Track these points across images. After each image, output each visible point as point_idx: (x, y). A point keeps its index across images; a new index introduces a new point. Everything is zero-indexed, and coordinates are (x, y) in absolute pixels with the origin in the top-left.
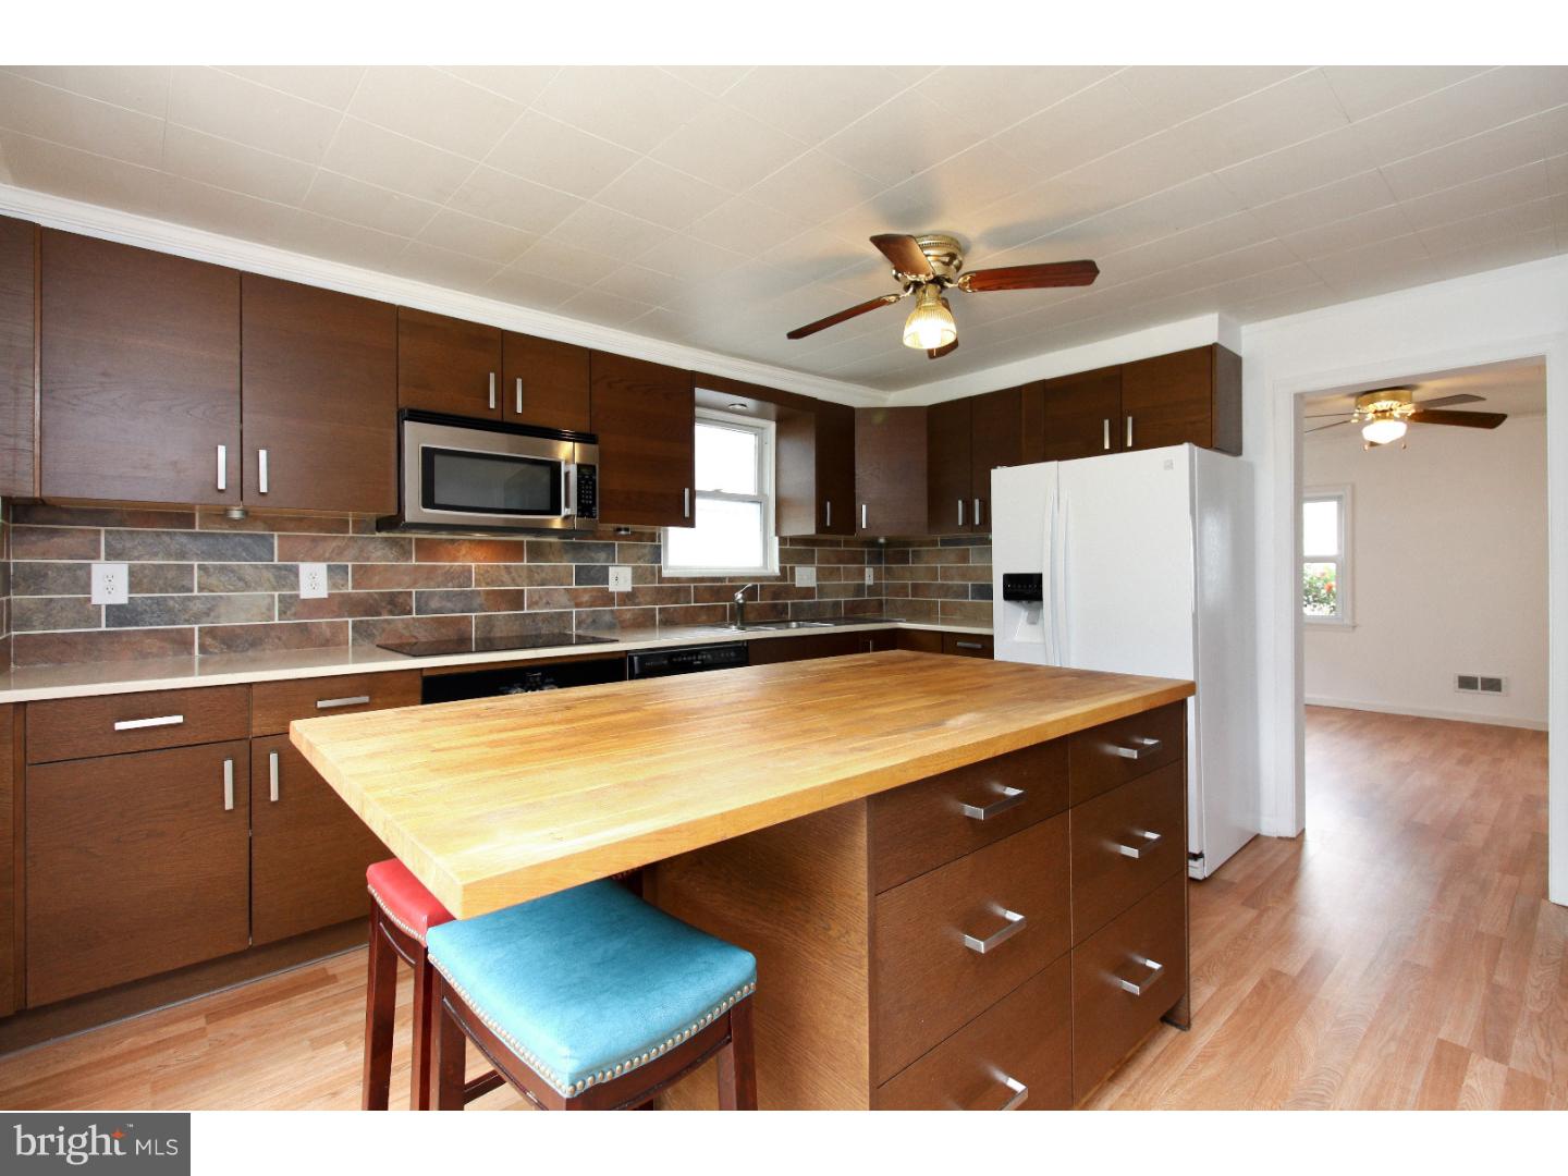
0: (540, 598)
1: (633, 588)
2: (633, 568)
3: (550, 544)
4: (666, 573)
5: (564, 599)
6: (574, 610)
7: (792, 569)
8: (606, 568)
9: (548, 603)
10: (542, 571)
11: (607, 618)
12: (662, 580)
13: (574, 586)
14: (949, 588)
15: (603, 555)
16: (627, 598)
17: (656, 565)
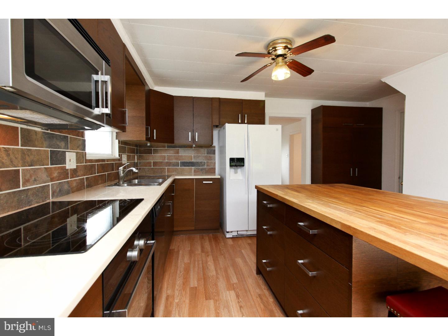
0: (31, 176)
1: (77, 166)
2: (77, 153)
3: (36, 132)
4: (88, 157)
5: (44, 176)
6: (50, 183)
7: (121, 155)
8: (65, 152)
9: (35, 180)
10: (31, 154)
11: (66, 187)
12: (87, 161)
13: (50, 166)
14: (170, 163)
15: (63, 144)
16: (74, 172)
17: (84, 152)
